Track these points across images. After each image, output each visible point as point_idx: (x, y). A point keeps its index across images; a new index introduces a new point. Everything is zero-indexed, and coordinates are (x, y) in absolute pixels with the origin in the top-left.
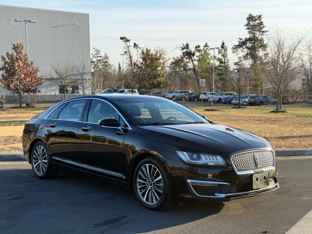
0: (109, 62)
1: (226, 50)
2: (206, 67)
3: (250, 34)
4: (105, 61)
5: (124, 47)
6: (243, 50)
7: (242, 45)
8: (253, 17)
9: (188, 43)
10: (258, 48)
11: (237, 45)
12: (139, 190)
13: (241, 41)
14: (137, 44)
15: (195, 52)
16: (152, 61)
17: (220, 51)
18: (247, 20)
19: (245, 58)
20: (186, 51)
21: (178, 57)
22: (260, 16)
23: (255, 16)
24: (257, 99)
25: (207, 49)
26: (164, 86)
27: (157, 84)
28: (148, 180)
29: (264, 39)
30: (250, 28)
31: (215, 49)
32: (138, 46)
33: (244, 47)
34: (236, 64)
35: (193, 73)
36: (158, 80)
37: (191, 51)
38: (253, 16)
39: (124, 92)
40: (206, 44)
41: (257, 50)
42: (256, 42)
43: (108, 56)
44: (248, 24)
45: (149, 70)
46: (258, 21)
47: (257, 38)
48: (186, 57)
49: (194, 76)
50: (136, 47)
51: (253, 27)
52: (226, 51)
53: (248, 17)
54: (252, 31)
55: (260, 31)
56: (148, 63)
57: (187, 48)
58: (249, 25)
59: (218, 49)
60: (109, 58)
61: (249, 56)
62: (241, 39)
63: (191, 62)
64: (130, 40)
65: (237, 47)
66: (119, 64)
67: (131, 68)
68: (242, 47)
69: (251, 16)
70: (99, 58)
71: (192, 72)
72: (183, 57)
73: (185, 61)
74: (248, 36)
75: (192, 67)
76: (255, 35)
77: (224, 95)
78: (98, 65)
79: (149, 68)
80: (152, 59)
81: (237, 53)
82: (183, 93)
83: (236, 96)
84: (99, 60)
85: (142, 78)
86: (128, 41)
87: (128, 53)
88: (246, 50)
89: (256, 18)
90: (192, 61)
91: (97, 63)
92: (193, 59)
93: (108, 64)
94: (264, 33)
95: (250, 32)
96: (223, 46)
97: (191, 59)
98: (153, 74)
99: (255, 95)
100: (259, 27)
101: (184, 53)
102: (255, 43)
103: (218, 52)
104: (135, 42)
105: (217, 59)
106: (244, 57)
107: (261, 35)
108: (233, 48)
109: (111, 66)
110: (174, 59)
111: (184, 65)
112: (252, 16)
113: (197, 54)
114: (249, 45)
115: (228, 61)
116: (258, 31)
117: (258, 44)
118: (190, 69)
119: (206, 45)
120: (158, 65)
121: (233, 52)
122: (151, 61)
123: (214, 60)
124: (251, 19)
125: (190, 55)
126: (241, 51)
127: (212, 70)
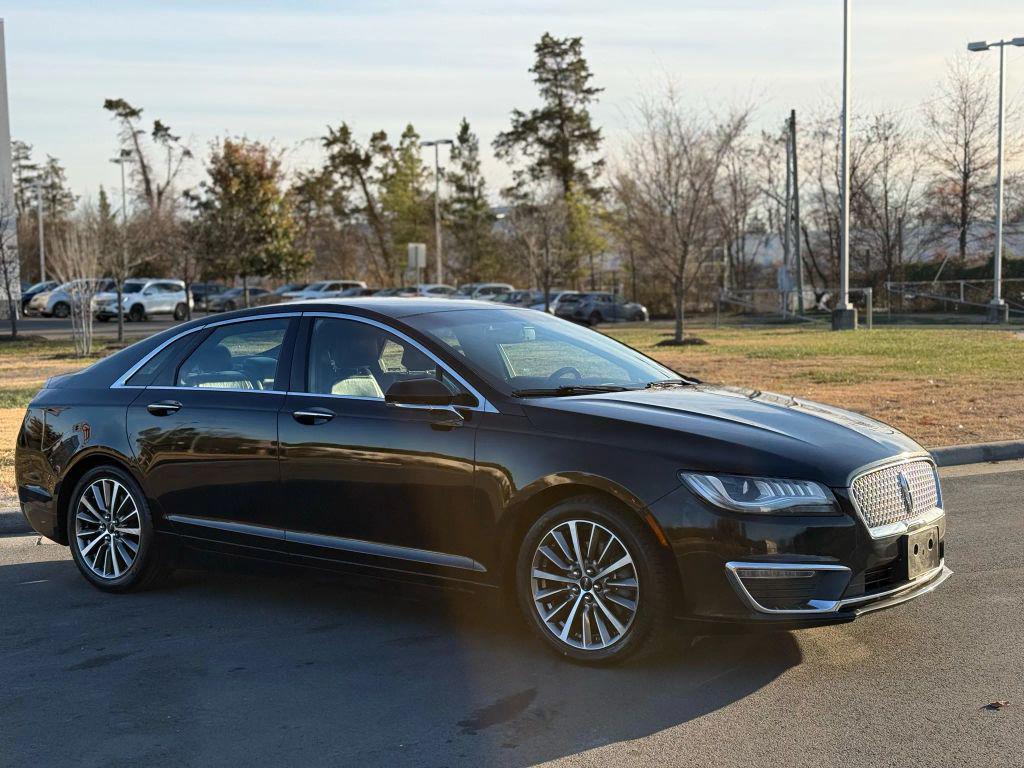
0: (65, 185)
1: (473, 149)
2: (411, 203)
3: (546, 99)
4: (49, 182)
5: (120, 134)
6: (529, 148)
7: (523, 132)
8: (557, 44)
9: (347, 124)
10: (573, 141)
11: (509, 134)
12: (539, 607)
13: (522, 119)
14: (165, 123)
15: (370, 153)
16: (247, 183)
17: (457, 151)
18: (537, 54)
19: (536, 173)
20: (342, 149)
21: (312, 172)
22: (576, 42)
23: (562, 40)
24: (582, 305)
25: (413, 143)
26: (290, 267)
27: (265, 260)
28: (575, 570)
29: (590, 115)
30: (548, 80)
31: (440, 146)
32: (169, 132)
33: (530, 139)
34: (507, 192)
35: (366, 222)
36: (271, 247)
37: (356, 150)
38: (555, 39)
39: (143, 291)
40: (410, 129)
41: (570, 149)
42: (567, 122)
43: (59, 164)
44: (540, 66)
45: (238, 213)
46: (570, 58)
47: (571, 109)
48: (343, 169)
49: (369, 233)
50: (162, 136)
51: (556, 76)
52: (474, 153)
53: (540, 42)
54: (554, 89)
55: (577, 87)
56: (234, 192)
57: (345, 142)
58: (544, 68)
59: (449, 146)
60: (65, 173)
61: (546, 169)
62: (519, 114)
63: (358, 187)
64: (141, 110)
65: (509, 140)
66: (102, 194)
67: (145, 206)
68: (525, 139)
69: (547, 39)
70: (26, 174)
71: (362, 218)
72: (331, 169)
73: (336, 183)
74: (542, 104)
75: (363, 205)
76: (564, 100)
77: (475, 293)
78: (25, 198)
79: (240, 206)
80: (247, 176)
81: (509, 159)
82: (339, 289)
83: (516, 296)
84: (27, 180)
85: (219, 242)
86: (134, 113)
87: (134, 155)
88: (536, 148)
89: (563, 47)
90: (363, 184)
91: (22, 191)
92: (365, 177)
93: (61, 192)
94: (591, 97)
95: (546, 91)
96: (464, 134)
97: (357, 178)
98: (255, 228)
99: (576, 292)
100: (573, 75)
101: (333, 158)
102: (565, 128)
103: (449, 154)
104: (157, 119)
105: (446, 179)
106: (532, 170)
107: (582, 102)
108: (496, 142)
109: (73, 200)
110: (299, 178)
111: (333, 196)
112: (551, 39)
113: (378, 160)
114: (546, 132)
115: (482, 183)
116: (572, 88)
117: (574, 130)
118: (356, 210)
119: (409, 133)
120: (270, 196)
121: (498, 155)
122: (243, 185)
123: (438, 180)
124: (550, 50)
125: (354, 162)
126: (521, 152)
127: (432, 212)
